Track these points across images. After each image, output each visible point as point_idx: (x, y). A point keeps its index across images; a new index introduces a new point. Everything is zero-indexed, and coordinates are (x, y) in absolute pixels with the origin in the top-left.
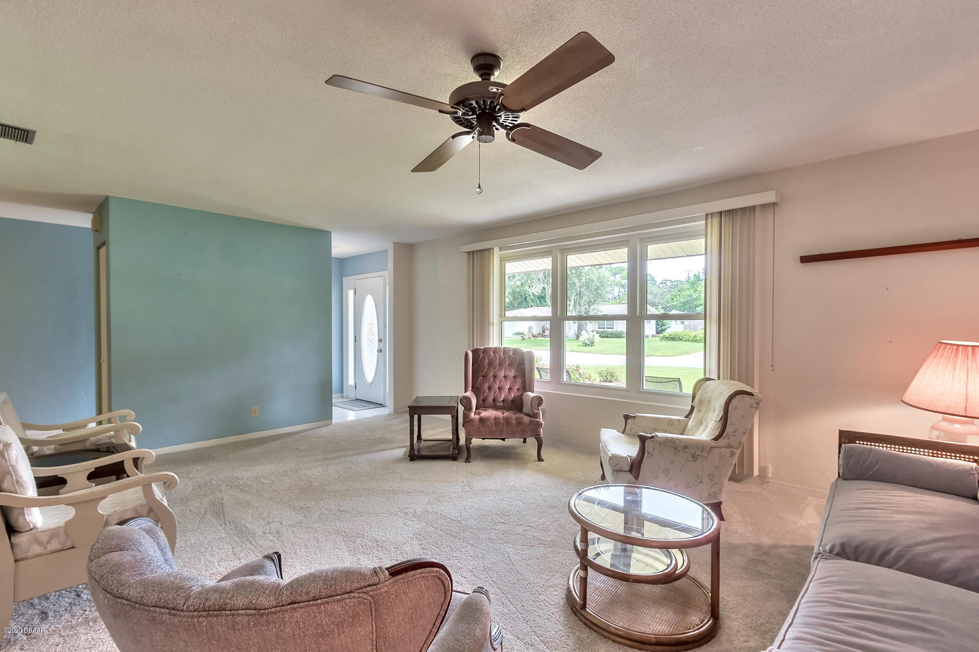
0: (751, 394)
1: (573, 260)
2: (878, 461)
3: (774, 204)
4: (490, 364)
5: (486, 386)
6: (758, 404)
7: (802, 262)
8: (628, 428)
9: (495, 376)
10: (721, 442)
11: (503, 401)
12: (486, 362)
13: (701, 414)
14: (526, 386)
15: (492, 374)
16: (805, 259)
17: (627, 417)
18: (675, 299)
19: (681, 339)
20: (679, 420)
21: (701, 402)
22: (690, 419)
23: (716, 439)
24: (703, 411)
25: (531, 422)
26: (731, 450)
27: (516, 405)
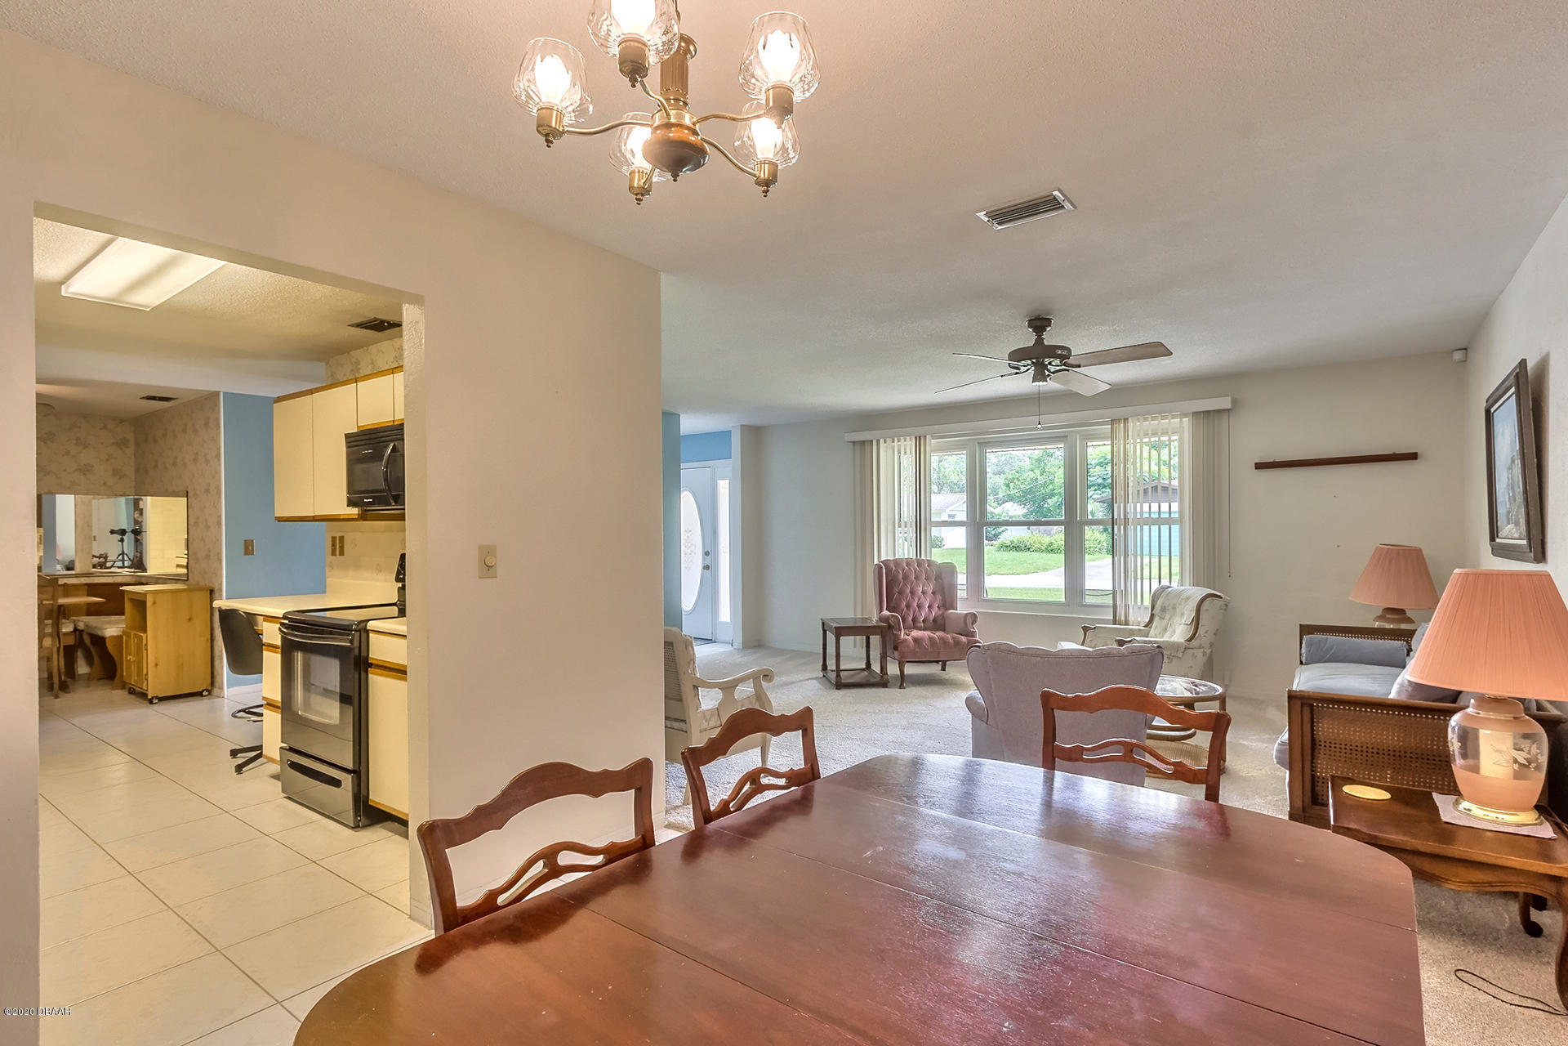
0: (1220, 597)
1: (994, 458)
2: (1333, 646)
3: (1229, 410)
4: (905, 577)
5: (904, 604)
6: (1226, 605)
7: (1256, 468)
8: (1087, 640)
9: (912, 592)
10: (1194, 643)
11: (923, 621)
12: (901, 576)
13: (1165, 622)
14: (948, 603)
15: (908, 591)
16: (1260, 466)
17: (1085, 629)
18: (1012, 485)
19: (1029, 549)
20: (1140, 630)
21: (1163, 609)
22: (1150, 628)
23: (1189, 640)
24: (1167, 617)
25: (969, 642)
26: (1202, 650)
27: (938, 624)
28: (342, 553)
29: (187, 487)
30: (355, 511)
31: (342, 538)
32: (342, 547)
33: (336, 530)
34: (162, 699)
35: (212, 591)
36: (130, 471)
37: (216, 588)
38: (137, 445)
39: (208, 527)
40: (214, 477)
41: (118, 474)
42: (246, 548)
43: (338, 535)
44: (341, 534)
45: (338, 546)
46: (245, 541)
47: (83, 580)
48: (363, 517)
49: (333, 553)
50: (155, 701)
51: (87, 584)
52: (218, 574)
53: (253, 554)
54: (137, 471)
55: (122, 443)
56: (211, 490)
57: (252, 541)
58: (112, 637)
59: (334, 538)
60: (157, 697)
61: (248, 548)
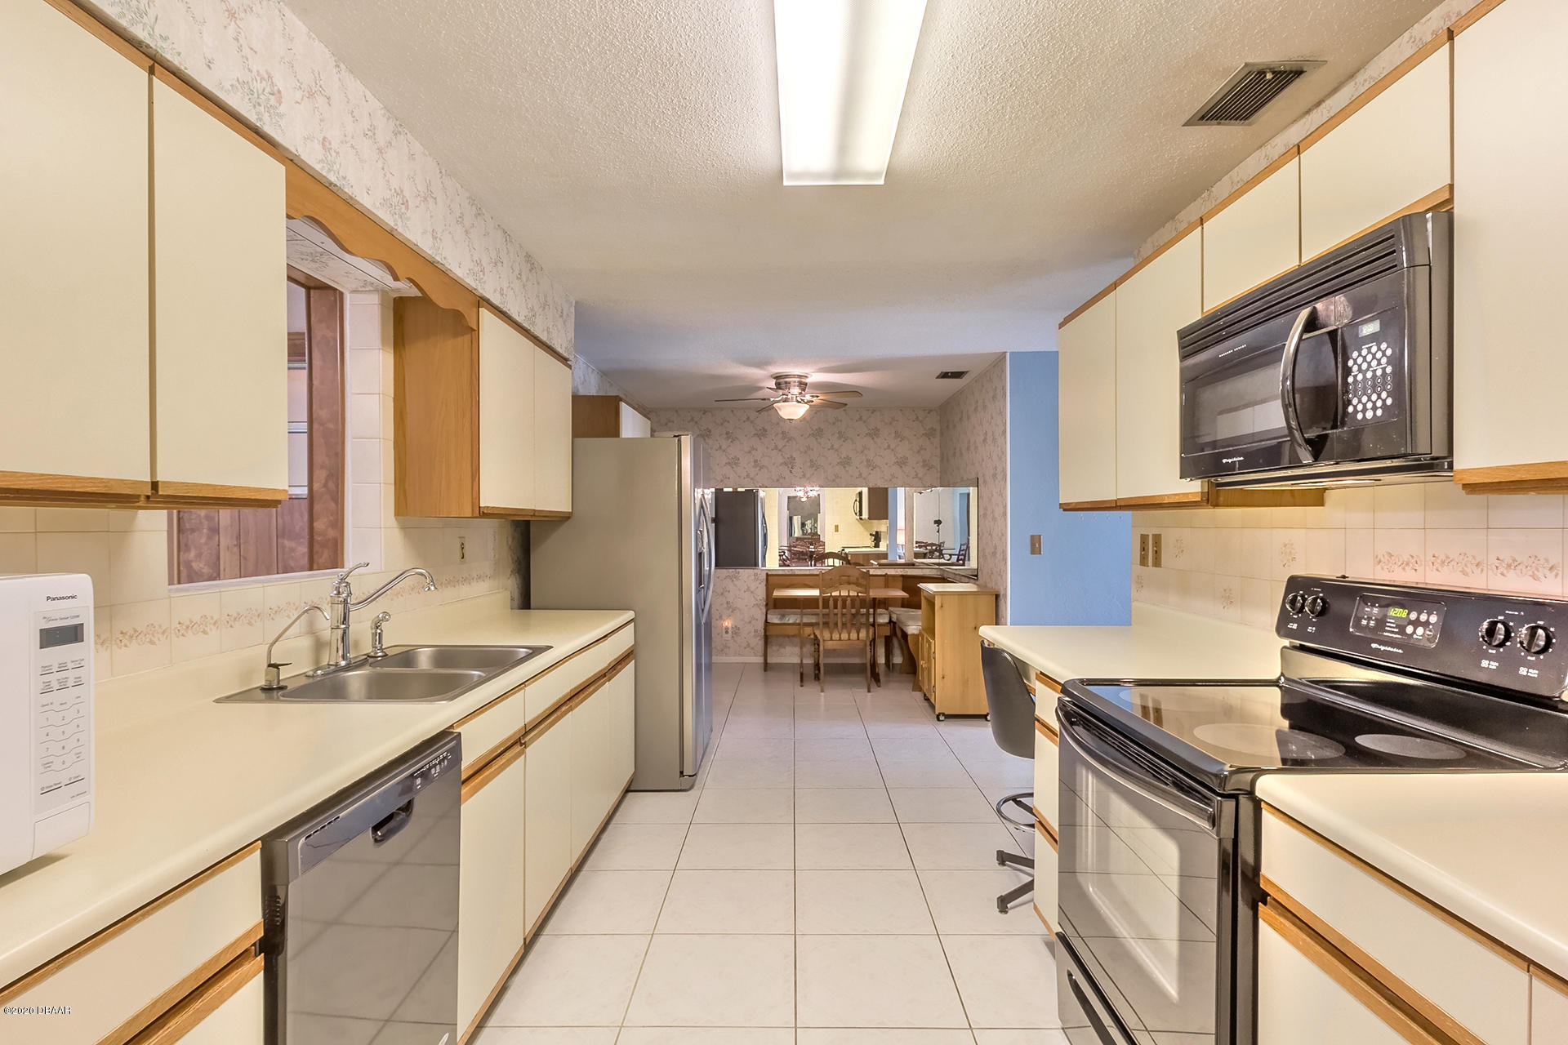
28: (1157, 563)
29: (978, 474)
30: (1194, 487)
31: (1157, 539)
32: (1157, 553)
33: (1150, 522)
34: (949, 717)
35: (997, 596)
36: (936, 462)
37: (1002, 594)
38: (942, 434)
39: (994, 519)
40: (1000, 459)
41: (927, 465)
42: (1033, 545)
43: (1151, 532)
44: (1156, 532)
45: (1151, 551)
46: (1032, 536)
47: (900, 572)
48: (1211, 499)
49: (1143, 561)
50: (942, 718)
51: (903, 576)
52: (1002, 574)
53: (1040, 553)
54: (942, 460)
55: (930, 434)
56: (998, 475)
57: (1040, 536)
58: (914, 634)
59: (1144, 538)
60: (943, 714)
61: (1035, 545)
